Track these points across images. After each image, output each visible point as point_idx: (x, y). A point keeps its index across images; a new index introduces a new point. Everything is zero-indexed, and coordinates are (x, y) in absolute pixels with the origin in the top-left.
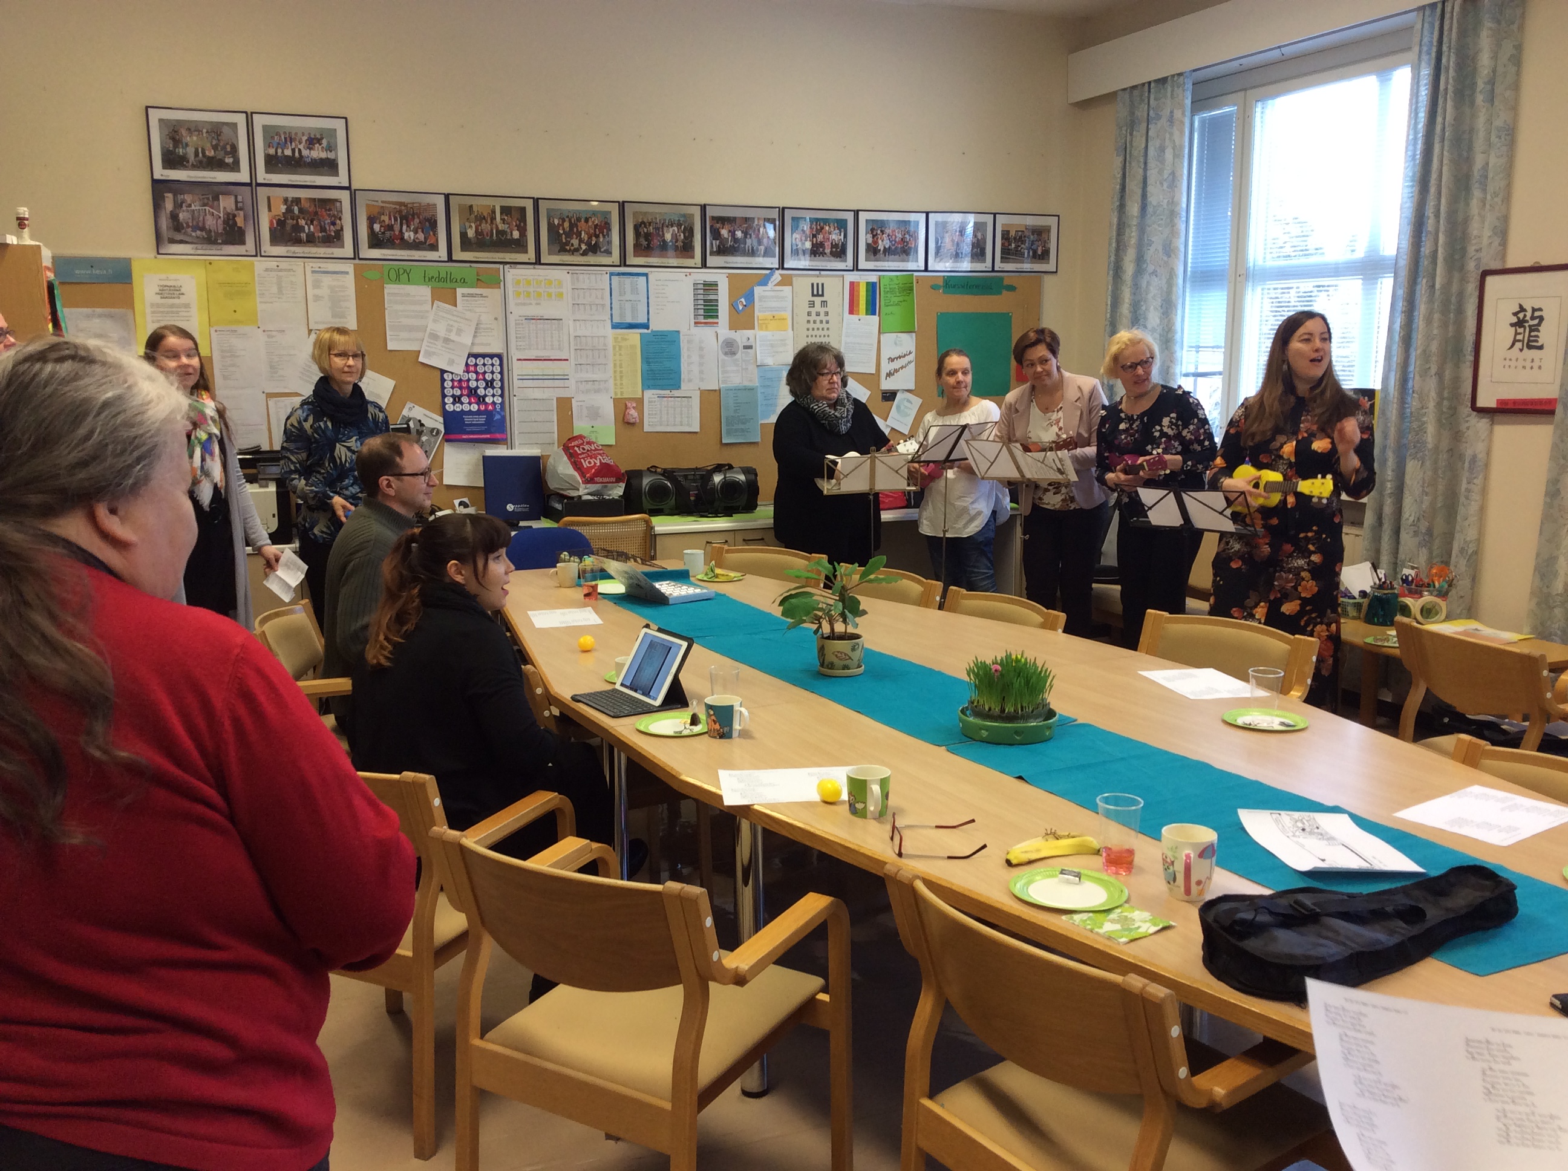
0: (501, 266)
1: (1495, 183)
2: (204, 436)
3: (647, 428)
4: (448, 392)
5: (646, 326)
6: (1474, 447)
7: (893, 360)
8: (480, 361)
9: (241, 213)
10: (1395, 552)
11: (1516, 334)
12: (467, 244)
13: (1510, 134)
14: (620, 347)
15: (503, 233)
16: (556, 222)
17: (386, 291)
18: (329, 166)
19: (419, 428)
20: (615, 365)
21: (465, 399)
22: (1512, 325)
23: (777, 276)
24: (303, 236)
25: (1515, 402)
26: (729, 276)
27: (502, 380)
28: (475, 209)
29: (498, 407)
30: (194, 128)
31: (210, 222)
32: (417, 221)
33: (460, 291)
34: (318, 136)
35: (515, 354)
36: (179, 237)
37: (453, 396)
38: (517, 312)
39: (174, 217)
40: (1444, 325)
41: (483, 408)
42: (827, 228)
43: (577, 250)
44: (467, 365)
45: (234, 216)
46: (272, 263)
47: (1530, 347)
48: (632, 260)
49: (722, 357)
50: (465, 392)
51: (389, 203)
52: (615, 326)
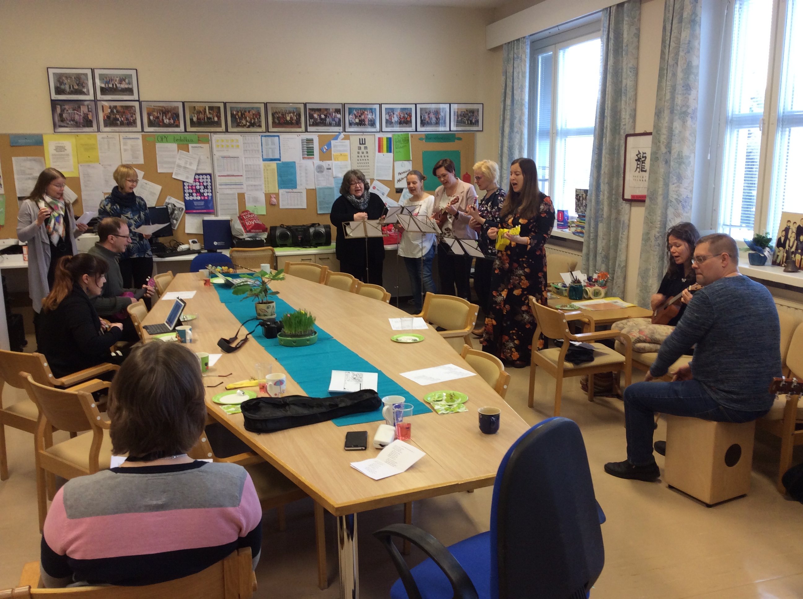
0: (209, 134)
1: (630, 93)
2: (56, 215)
3: (281, 207)
4: (187, 191)
5: (279, 160)
6: (624, 218)
7: (400, 174)
8: (201, 177)
9: (90, 113)
10: (595, 266)
11: (638, 164)
12: (193, 124)
13: (636, 71)
14: (267, 170)
15: (210, 118)
16: (235, 113)
17: (157, 146)
18: (130, 91)
19: (174, 208)
20: (265, 178)
21: (194, 194)
22: (636, 160)
23: (342, 136)
24: (119, 122)
25: (637, 196)
26: (319, 136)
27: (211, 186)
28: (196, 108)
29: (210, 198)
30: (68, 76)
31: (77, 117)
32: (170, 114)
33: (190, 145)
34: (124, 78)
35: (217, 174)
36: (62, 124)
37: (189, 193)
38: (217, 154)
39: (61, 115)
40: (612, 160)
41: (203, 198)
42: (366, 112)
43: (245, 125)
44: (195, 179)
45: (87, 114)
46: (105, 135)
47: (642, 171)
48: (271, 129)
49: (316, 173)
50: (194, 191)
51: (156, 107)
52: (264, 160)
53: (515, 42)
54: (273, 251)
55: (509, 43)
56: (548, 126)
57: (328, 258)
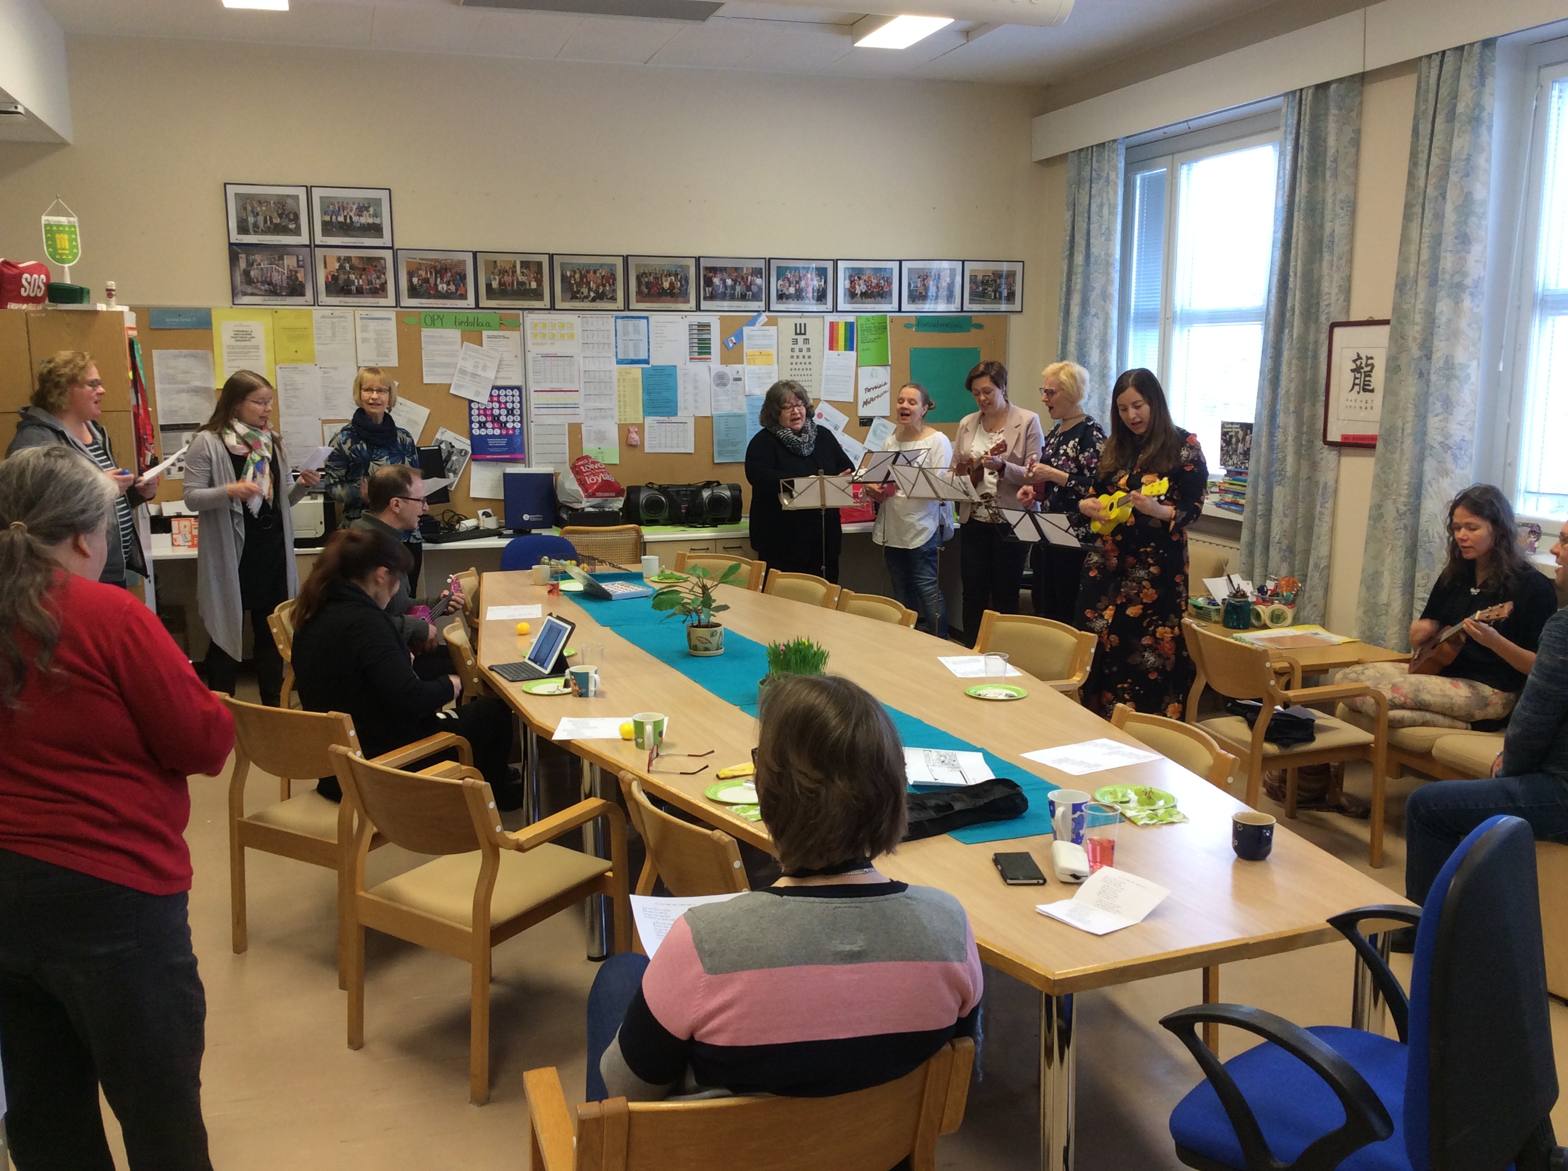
0: (521, 312)
1: (1341, 248)
2: (257, 458)
3: (647, 450)
4: (475, 418)
5: (647, 362)
6: (1326, 476)
7: (869, 390)
8: (502, 392)
9: (302, 270)
10: (1266, 567)
11: (1356, 378)
12: (491, 293)
13: (1352, 207)
14: (624, 380)
15: (523, 284)
16: (568, 274)
17: (423, 334)
18: (375, 230)
19: (450, 449)
20: (619, 396)
21: (489, 425)
22: (1352, 371)
23: (764, 317)
24: (353, 288)
25: (1355, 437)
26: (721, 318)
27: (521, 409)
28: (498, 264)
29: (517, 432)
30: (262, 200)
31: (276, 278)
32: (449, 274)
33: (485, 333)
34: (366, 205)
35: (532, 386)
36: (249, 290)
37: (479, 422)
38: (533, 350)
39: (246, 273)
40: (1302, 370)
41: (504, 432)
42: (809, 275)
43: (587, 297)
44: (491, 396)
45: (296, 272)
46: (327, 311)
47: (1365, 390)
48: (634, 305)
49: (714, 387)
50: (490, 419)
51: (425, 260)
52: (620, 362)
53: (1094, 148)
54: (638, 532)
55: (1081, 150)
56: (1156, 303)
57: (740, 547)
